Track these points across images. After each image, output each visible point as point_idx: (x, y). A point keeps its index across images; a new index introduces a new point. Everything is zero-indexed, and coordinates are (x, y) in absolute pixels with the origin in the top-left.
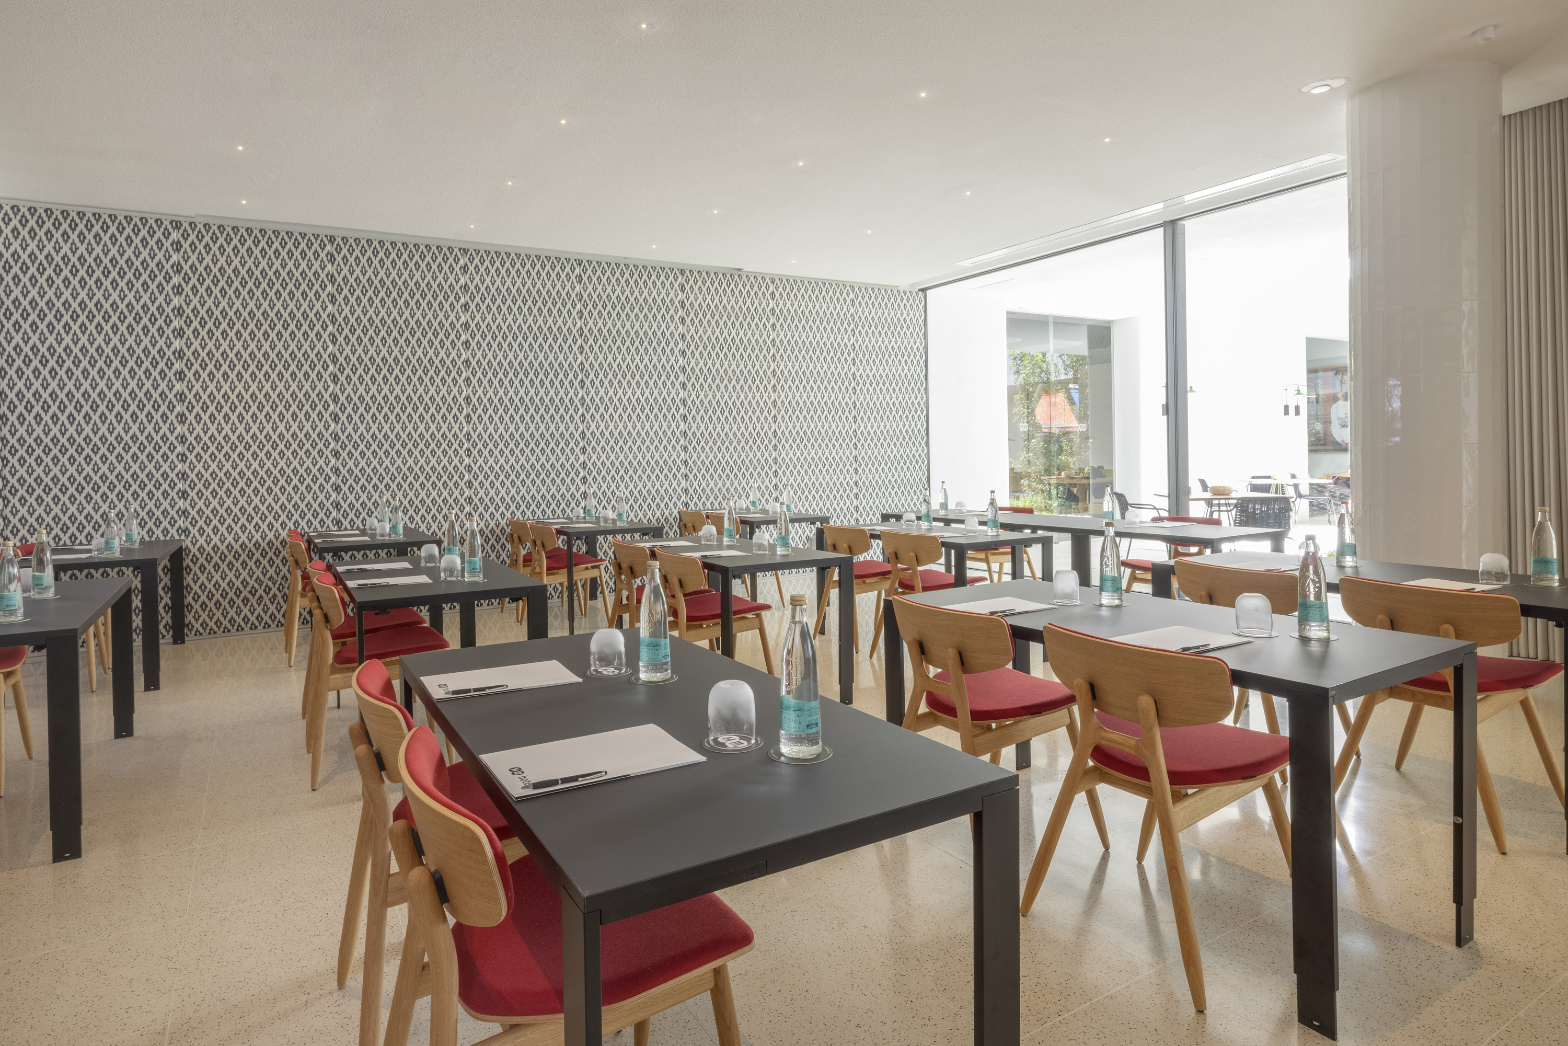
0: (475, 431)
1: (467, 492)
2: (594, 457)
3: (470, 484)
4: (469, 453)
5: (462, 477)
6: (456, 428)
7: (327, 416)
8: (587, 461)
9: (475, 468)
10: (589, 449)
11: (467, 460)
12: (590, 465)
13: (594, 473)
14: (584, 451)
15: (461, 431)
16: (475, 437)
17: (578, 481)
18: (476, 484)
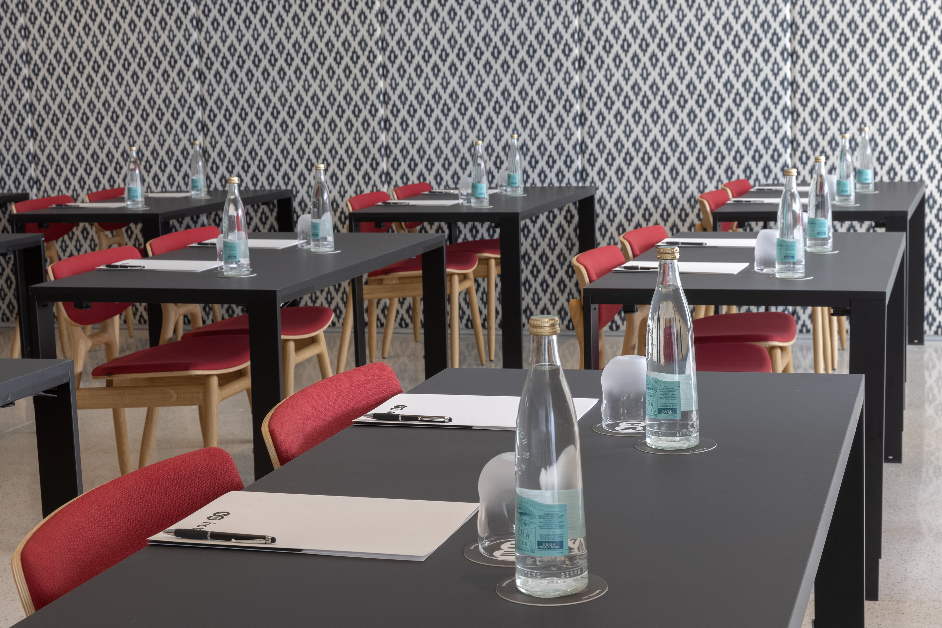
0: (392, 35)
1: (383, 138)
2: (600, 76)
3: (386, 124)
4: (384, 71)
5: (373, 112)
6: (363, 31)
7: (186, 21)
8: (586, 84)
9: (394, 97)
10: (590, 62)
11: (381, 84)
12: (591, 90)
13: (600, 106)
14: (580, 63)
15: (371, 35)
16: (393, 44)
17: (569, 120)
18: (396, 124)
